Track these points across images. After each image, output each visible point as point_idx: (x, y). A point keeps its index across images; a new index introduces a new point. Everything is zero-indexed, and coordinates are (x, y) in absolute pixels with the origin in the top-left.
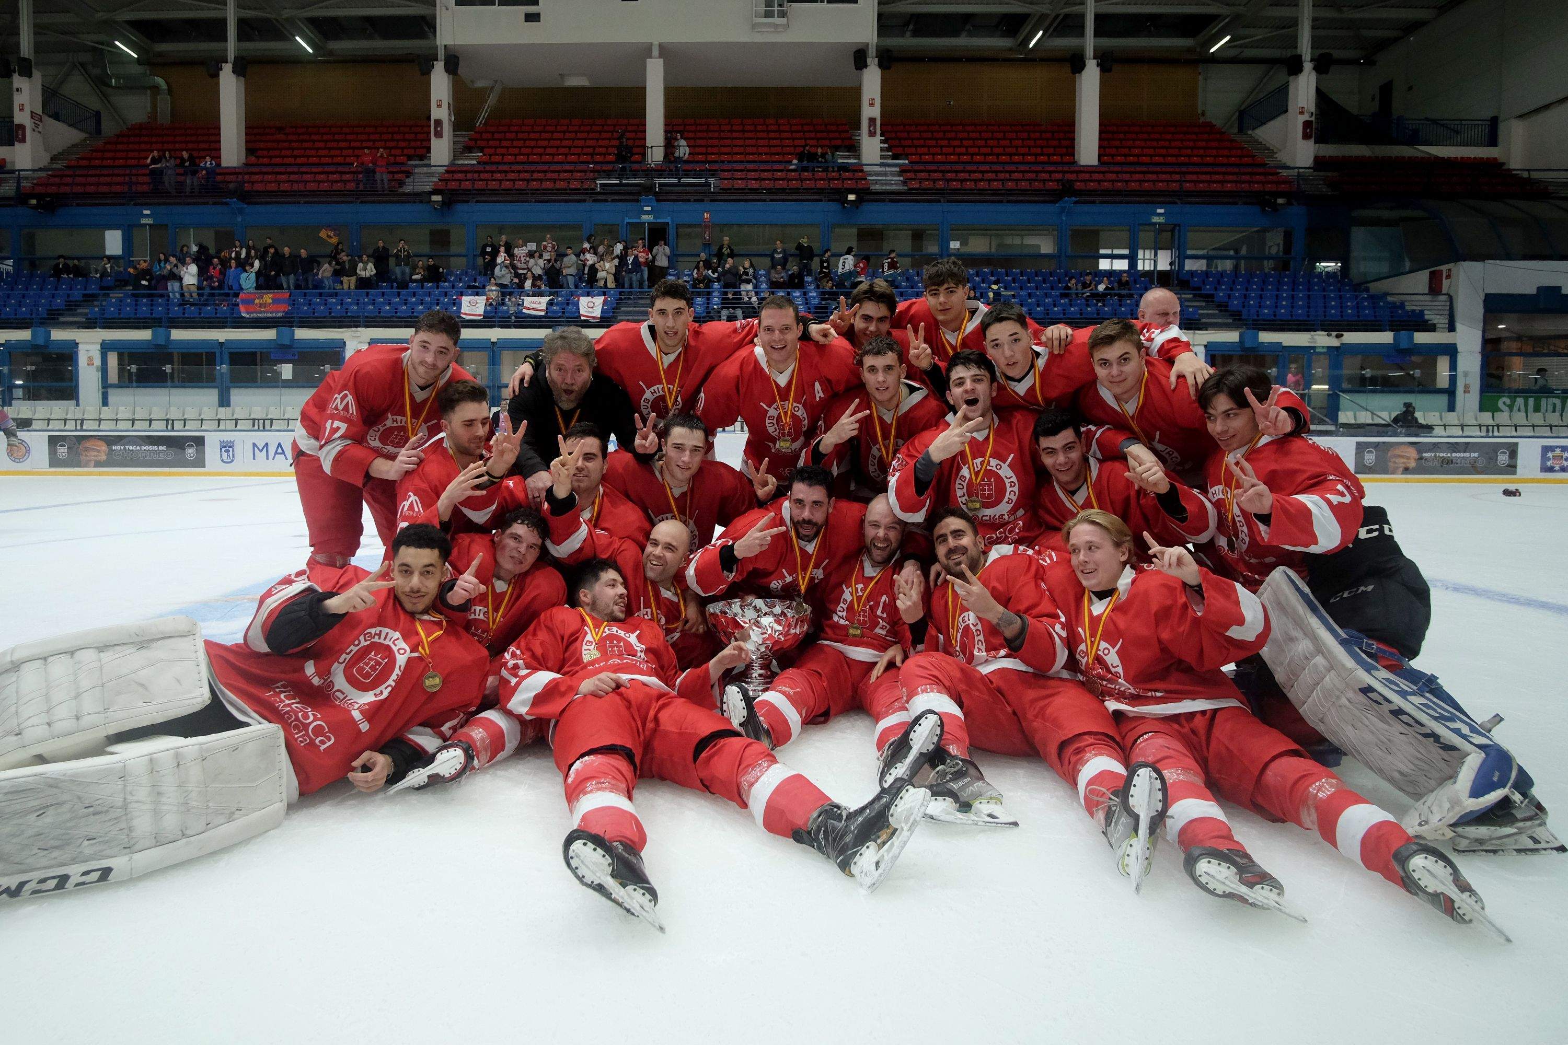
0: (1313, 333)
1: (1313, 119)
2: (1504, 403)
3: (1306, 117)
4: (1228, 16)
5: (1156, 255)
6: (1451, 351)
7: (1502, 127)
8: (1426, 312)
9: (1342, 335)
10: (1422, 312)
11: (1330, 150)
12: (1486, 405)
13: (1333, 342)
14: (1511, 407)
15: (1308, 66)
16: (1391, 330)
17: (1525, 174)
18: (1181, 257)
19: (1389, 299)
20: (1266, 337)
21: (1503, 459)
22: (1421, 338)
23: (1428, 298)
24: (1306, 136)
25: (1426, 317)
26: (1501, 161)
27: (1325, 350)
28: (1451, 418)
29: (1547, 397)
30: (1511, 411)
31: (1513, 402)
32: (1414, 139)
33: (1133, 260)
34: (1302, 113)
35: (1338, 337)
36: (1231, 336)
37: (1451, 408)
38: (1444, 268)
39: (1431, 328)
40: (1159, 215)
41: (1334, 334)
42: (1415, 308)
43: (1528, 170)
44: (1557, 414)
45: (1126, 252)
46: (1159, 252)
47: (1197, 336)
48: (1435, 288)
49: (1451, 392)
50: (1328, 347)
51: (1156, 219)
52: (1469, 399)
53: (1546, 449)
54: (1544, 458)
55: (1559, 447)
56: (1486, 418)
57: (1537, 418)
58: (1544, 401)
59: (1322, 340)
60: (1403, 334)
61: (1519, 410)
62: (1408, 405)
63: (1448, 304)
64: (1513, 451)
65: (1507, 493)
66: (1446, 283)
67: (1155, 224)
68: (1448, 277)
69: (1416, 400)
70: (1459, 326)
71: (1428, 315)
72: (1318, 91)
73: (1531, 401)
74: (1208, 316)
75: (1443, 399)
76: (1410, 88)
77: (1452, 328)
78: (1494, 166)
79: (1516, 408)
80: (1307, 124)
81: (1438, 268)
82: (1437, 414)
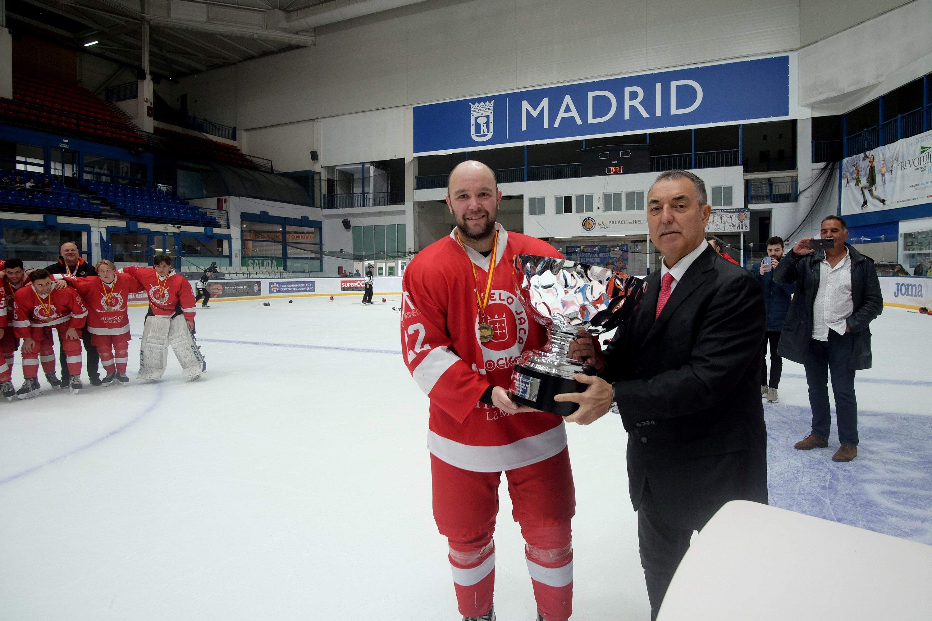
0: (166, 225)
1: (152, 106)
2: (251, 262)
3: (148, 104)
4: (96, 30)
5: (63, 167)
6: (229, 238)
7: (238, 133)
8: (217, 218)
9: (180, 227)
10: (215, 218)
11: (163, 125)
12: (244, 264)
13: (177, 231)
14: (253, 264)
15: (148, 77)
16: (203, 226)
17: (249, 158)
18: (81, 171)
19: (200, 210)
20: (141, 225)
21: (256, 288)
22: (216, 231)
23: (217, 211)
24: (149, 115)
25: (217, 221)
26: (238, 148)
27: (172, 234)
28: (231, 269)
29: (266, 260)
30: (254, 266)
31: (254, 262)
32: (201, 129)
33: (47, 167)
34: (146, 101)
35: (178, 228)
36: (122, 224)
37: (230, 264)
38: (223, 198)
39: (219, 226)
40: (65, 144)
41: (176, 226)
42: (212, 216)
43: (251, 156)
44: (270, 267)
45: (42, 162)
46: (66, 165)
47: (101, 222)
48: (220, 207)
49: (230, 257)
50: (174, 233)
51: (62, 145)
52: (237, 260)
53: (271, 283)
54: (270, 288)
55: (275, 282)
56: (244, 269)
57: (263, 269)
58: (265, 261)
59: (171, 229)
60: (209, 228)
61: (256, 266)
62: (214, 264)
63: (226, 215)
64: (259, 283)
65: (266, 304)
66: (224, 205)
67: (62, 148)
68: (225, 202)
69: (217, 261)
70: (231, 226)
71: (218, 220)
72: (154, 92)
73: (260, 261)
74: (105, 210)
75: (227, 260)
76: (196, 101)
77: (228, 227)
78: (235, 150)
79: (255, 265)
80: (149, 108)
81: (221, 198)
82: (225, 267)
